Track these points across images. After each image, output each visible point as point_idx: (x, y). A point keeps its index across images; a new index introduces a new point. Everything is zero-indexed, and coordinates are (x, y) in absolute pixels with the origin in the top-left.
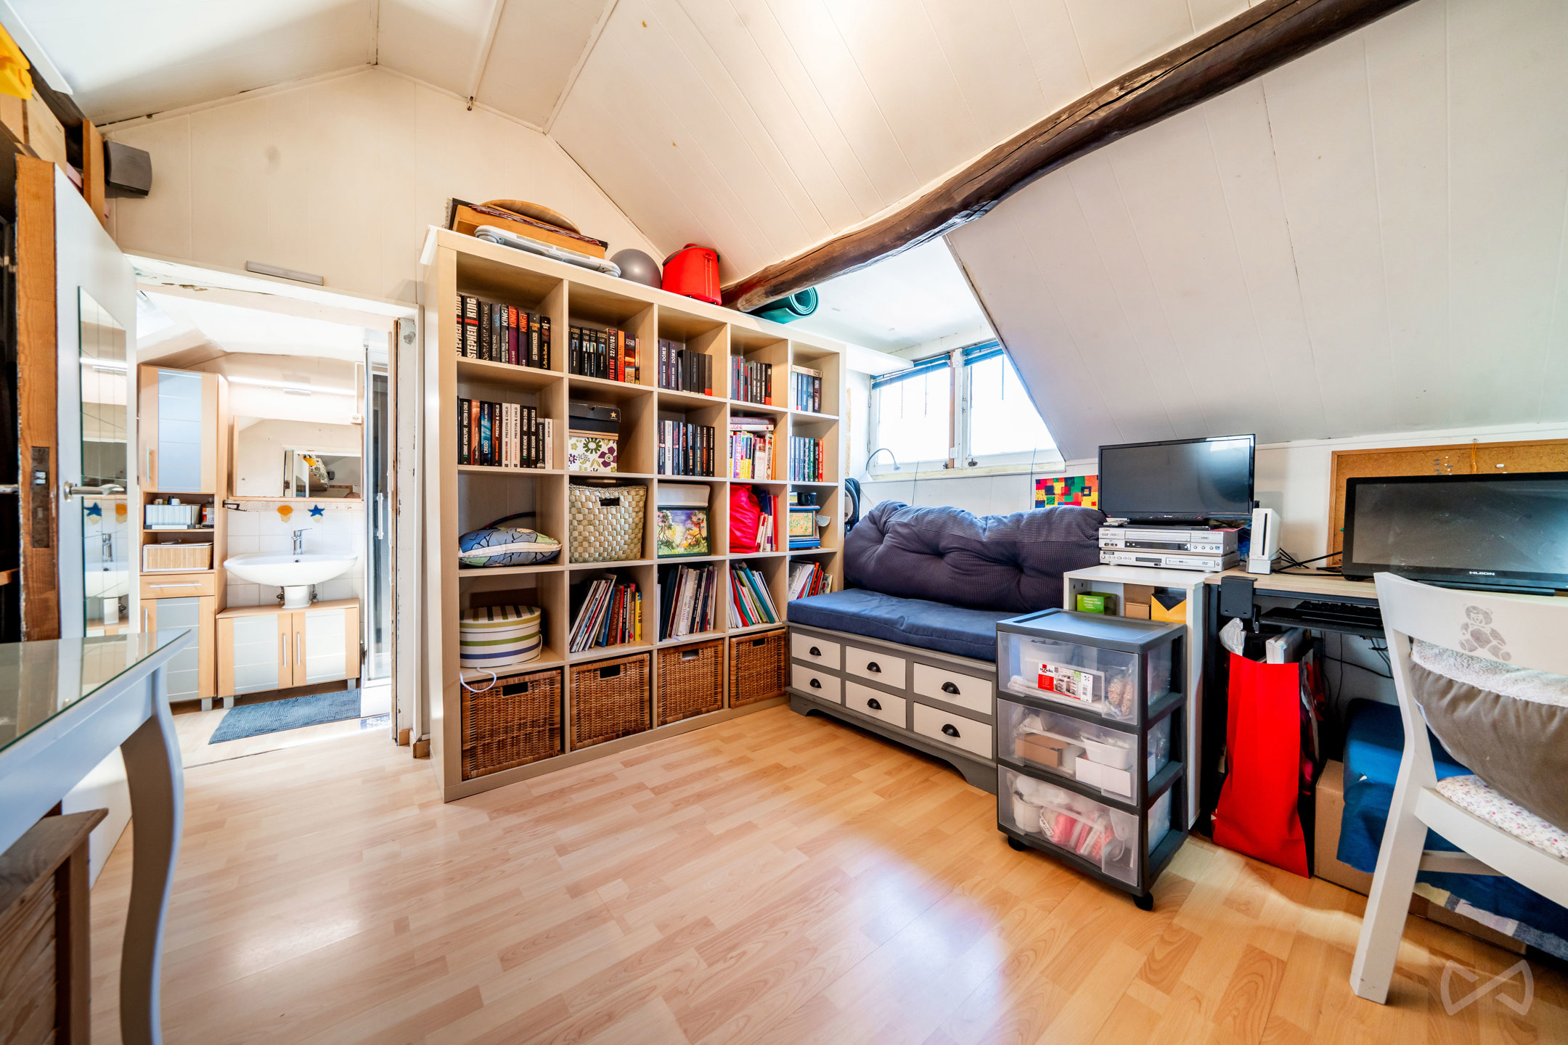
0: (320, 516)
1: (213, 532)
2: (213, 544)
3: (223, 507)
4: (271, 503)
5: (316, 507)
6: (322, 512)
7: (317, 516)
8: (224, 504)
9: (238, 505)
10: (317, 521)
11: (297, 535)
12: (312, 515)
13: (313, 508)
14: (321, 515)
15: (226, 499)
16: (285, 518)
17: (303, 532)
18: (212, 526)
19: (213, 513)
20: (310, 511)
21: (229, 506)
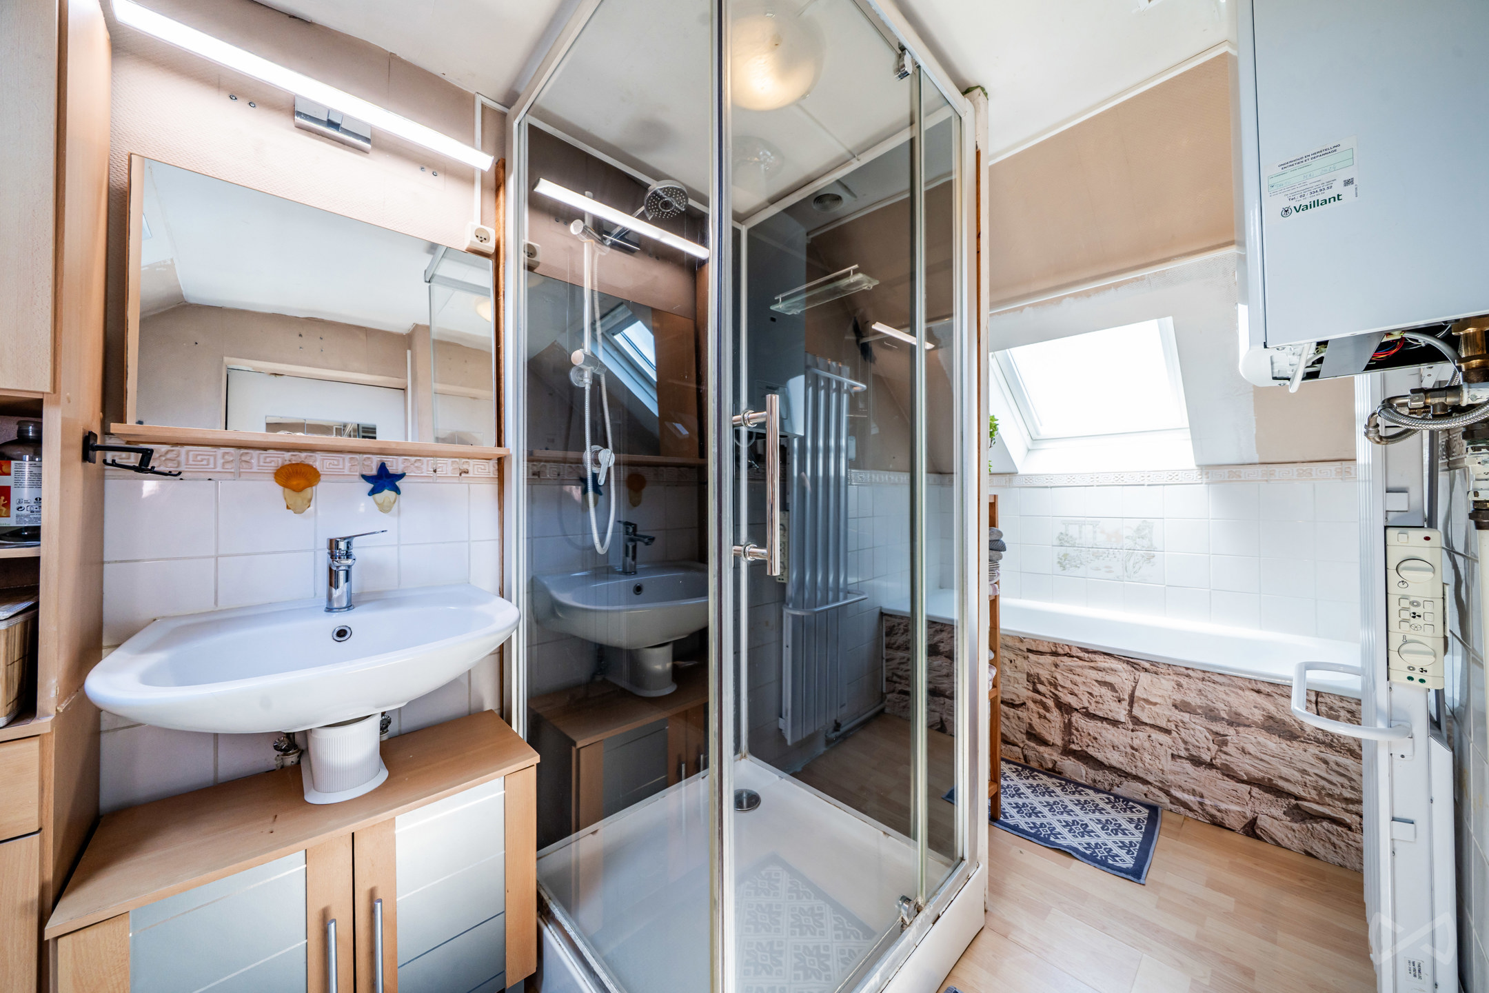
0: (393, 494)
1: (36, 561)
2: (36, 606)
3: (86, 457)
4: (255, 453)
5: (383, 467)
6: (398, 483)
7: (387, 494)
8: (89, 447)
9: (147, 455)
10: (385, 509)
11: (338, 550)
12: (372, 492)
13: (374, 472)
14: (397, 491)
15: (97, 430)
16: (298, 498)
17: (355, 542)
18: (33, 534)
19: (37, 480)
20: (366, 478)
21: (110, 456)
